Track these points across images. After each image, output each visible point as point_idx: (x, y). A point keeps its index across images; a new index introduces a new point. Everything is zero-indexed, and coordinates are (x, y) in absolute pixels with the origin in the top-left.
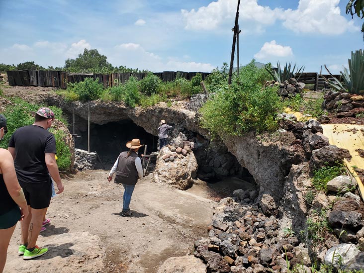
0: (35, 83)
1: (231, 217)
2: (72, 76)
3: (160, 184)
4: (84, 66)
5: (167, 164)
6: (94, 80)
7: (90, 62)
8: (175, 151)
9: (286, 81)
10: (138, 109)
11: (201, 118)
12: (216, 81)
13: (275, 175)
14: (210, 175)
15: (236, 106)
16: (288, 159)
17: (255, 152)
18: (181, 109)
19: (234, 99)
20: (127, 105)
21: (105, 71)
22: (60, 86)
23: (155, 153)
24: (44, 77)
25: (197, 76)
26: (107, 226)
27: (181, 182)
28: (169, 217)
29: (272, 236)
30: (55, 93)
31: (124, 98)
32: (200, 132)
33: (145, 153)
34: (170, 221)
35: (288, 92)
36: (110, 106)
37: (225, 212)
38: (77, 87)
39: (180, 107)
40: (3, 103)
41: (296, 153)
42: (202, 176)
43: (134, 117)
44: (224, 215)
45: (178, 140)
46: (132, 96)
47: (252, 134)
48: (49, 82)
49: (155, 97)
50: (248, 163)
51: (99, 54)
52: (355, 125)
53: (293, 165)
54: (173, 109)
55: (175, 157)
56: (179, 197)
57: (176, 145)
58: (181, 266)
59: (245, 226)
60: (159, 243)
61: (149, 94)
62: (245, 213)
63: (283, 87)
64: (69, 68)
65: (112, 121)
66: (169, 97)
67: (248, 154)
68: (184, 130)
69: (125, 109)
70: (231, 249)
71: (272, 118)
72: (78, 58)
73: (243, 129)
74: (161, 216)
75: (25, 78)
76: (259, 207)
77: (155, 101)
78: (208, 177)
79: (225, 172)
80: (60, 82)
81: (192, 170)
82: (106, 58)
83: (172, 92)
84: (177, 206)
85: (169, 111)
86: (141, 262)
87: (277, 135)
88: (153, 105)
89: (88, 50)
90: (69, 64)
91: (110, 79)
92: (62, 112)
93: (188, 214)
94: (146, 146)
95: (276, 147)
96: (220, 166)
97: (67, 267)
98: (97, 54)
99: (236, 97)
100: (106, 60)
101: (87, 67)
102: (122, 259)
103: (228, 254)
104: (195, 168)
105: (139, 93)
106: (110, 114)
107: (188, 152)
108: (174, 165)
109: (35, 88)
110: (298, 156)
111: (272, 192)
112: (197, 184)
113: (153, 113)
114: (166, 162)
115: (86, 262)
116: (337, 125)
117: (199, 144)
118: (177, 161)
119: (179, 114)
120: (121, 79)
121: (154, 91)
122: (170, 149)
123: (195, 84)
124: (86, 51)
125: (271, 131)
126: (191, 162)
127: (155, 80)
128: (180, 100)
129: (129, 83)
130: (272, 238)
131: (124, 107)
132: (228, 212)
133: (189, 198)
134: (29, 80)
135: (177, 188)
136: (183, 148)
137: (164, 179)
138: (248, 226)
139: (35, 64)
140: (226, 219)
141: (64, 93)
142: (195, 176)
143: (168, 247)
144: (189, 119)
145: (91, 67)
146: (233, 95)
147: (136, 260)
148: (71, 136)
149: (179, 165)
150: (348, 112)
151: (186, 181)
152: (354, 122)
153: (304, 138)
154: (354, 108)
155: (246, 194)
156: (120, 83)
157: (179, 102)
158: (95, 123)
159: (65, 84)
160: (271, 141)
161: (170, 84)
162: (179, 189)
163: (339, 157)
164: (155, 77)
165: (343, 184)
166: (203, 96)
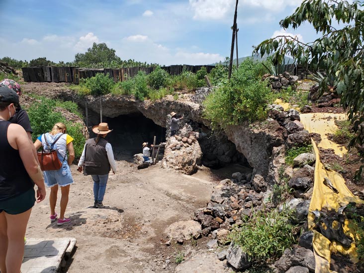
0: (49, 79)
1: (227, 194)
2: (83, 72)
3: (168, 169)
4: (93, 60)
5: (174, 152)
6: (105, 75)
7: (100, 56)
8: (181, 140)
9: (280, 75)
10: (147, 103)
11: (204, 110)
12: (219, 75)
13: (265, 158)
14: (214, 162)
15: (233, 98)
16: (271, 143)
17: (249, 139)
18: (186, 102)
19: (231, 92)
20: (137, 98)
21: (114, 65)
22: (73, 81)
23: (164, 143)
24: (57, 72)
25: (201, 70)
26: (123, 202)
27: (187, 168)
28: (175, 195)
29: (257, 204)
30: (69, 88)
31: (133, 92)
32: (204, 123)
33: (154, 143)
34: (177, 198)
35: (282, 84)
36: (120, 100)
37: (223, 190)
38: (88, 82)
39: (186, 99)
40: (26, 100)
41: (278, 138)
42: (206, 163)
43: (144, 110)
44: (222, 193)
45: (184, 130)
46: (141, 90)
47: (246, 122)
48: (62, 78)
49: (162, 91)
50: (244, 149)
51: (108, 47)
52: (331, 114)
53: (274, 147)
54: (179, 101)
55: (181, 146)
56: (185, 180)
57: (182, 135)
58: (182, 225)
59: (239, 200)
60: (167, 213)
61: (157, 88)
62: (239, 191)
63: (277, 80)
64: (79, 63)
65: (122, 114)
66: (176, 90)
67: (243, 140)
68: (190, 121)
69: (134, 103)
70: (221, 213)
71: (262, 109)
72: (87, 52)
73: (239, 119)
74: (168, 195)
75: (39, 75)
76: (252, 186)
77: (163, 95)
78: (212, 164)
79: (228, 159)
80: (72, 77)
81: (196, 157)
82: (114, 51)
83: (178, 86)
84: (182, 187)
85: (176, 104)
86: (151, 225)
87: (266, 124)
88: (161, 98)
89: (97, 44)
90: (79, 58)
91: (120, 73)
92: (77, 106)
93: (192, 193)
94: (155, 137)
95: (264, 134)
96: (224, 154)
97: (95, 226)
98: (106, 48)
99: (232, 91)
100: (115, 53)
101: (96, 61)
102: (136, 223)
103: (219, 216)
104: (200, 156)
105: (148, 87)
106: (120, 108)
107: (193, 141)
108: (181, 152)
109: (49, 83)
110: (279, 140)
111: (262, 172)
112: (201, 170)
113: (161, 106)
114: (173, 150)
115: (109, 223)
116: (316, 114)
117: (203, 134)
118: (183, 149)
119: (184, 106)
120: (130, 74)
121: (162, 84)
122: (177, 139)
123: (200, 78)
124: (95, 45)
125: (261, 120)
126: (196, 151)
127: (162, 74)
128: (186, 93)
129: (138, 77)
130: (256, 206)
131: (134, 101)
132: (224, 190)
133: (194, 181)
134: (43, 76)
135: (183, 173)
136: (188, 138)
137: (172, 165)
138: (241, 200)
139: (47, 60)
140: (223, 195)
141: (76, 88)
142: (199, 163)
143: (173, 216)
144: (194, 110)
145: (101, 61)
146: (230, 89)
147: (148, 224)
148: (87, 129)
149: (185, 153)
150: (328, 102)
151: (191, 167)
152: (331, 111)
153: (285, 125)
154: (332, 99)
155: (243, 177)
156: (130, 78)
157: (185, 95)
158: (107, 116)
159: (77, 79)
160: (261, 128)
161: (177, 78)
162: (185, 174)
163: (307, 139)
164: (163, 71)
165: (304, 159)
166: (206, 89)
